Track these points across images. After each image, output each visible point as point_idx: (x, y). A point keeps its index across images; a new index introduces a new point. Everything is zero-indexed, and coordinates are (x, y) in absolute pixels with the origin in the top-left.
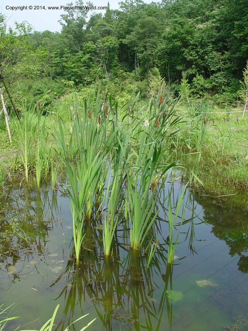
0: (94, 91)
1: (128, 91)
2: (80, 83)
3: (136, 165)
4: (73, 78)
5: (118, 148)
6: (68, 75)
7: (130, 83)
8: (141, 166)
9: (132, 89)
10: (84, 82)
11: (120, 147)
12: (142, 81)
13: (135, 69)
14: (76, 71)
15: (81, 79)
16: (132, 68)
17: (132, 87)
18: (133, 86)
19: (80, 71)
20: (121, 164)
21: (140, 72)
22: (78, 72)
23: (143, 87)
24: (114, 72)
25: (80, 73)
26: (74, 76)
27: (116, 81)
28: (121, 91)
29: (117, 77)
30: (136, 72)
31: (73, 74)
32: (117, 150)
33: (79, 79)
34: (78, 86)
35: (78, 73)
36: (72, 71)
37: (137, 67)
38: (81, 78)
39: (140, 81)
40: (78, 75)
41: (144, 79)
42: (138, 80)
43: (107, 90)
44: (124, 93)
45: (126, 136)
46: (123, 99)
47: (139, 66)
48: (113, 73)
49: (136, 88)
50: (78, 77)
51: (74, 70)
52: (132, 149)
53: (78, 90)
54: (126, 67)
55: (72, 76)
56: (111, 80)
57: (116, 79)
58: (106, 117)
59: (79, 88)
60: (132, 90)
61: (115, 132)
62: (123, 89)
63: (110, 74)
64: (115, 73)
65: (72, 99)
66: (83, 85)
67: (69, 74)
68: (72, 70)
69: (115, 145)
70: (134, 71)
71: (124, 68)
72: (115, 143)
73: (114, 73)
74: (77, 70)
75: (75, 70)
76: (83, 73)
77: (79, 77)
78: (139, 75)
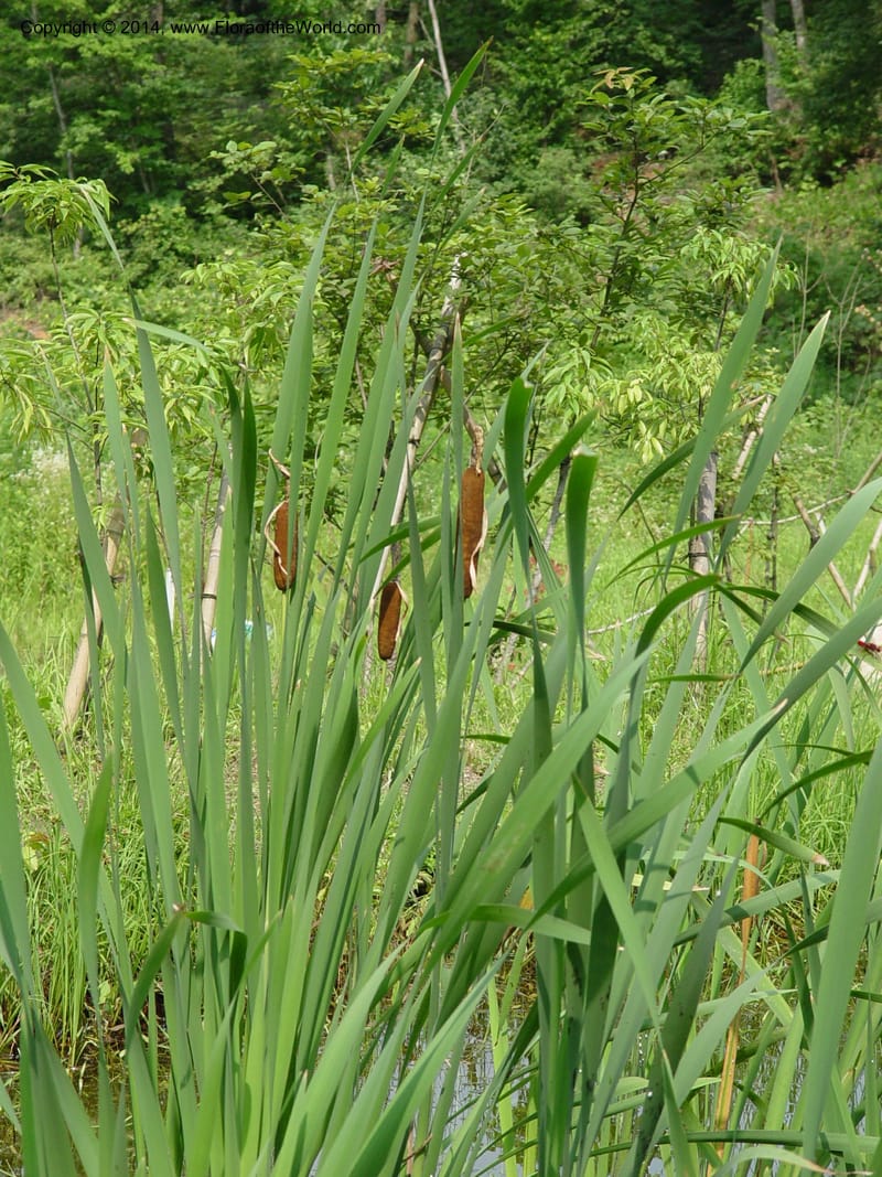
0: (308, 283)
1: (687, 297)
2: (161, 195)
3: (773, 1126)
4: (84, 129)
5: (583, 937)
6: (21, 97)
7: (713, 216)
8: (835, 1140)
9: (729, 280)
10: (197, 185)
11: (605, 926)
12: (825, 182)
13: (759, 53)
14: (113, 60)
15: (170, 151)
16: (730, 32)
17: (737, 253)
18: (749, 253)
19: (162, 54)
20: (609, 1101)
21: (807, 85)
22: (140, 64)
23: (843, 244)
24: (523, 82)
25: (157, 77)
26: (90, 107)
27: (541, 182)
28: (614, 302)
29: (555, 139)
30: (773, 80)
31: (81, 85)
32: (573, 948)
33: (149, 142)
34: (136, 218)
35: (135, 75)
36: (73, 54)
37: (786, 24)
38: (168, 132)
39: (808, 185)
40: (134, 102)
41: (852, 159)
42: (785, 175)
43: (455, 283)
44: (645, 325)
45: (663, 819)
46: (636, 393)
47: (808, 12)
48: (511, 90)
49: (776, 277)
50: (135, 121)
51: (89, 44)
52: (730, 945)
53: (139, 268)
54: (659, 26)
55: (74, 106)
56: (495, 170)
57: (548, 157)
58: (469, 589)
59: (140, 249)
60: (727, 296)
61: (563, 757)
62: (626, 281)
63: (483, 101)
64: (532, 90)
65: (88, 371)
66: (190, 214)
67: (40, 82)
68: (68, 40)
69: (553, 904)
70: (743, 74)
71: (643, 34)
72: (556, 883)
73: (523, 96)
74: (127, 42)
75: (105, 51)
76: (189, 88)
77: (146, 131)
78: (798, 113)
